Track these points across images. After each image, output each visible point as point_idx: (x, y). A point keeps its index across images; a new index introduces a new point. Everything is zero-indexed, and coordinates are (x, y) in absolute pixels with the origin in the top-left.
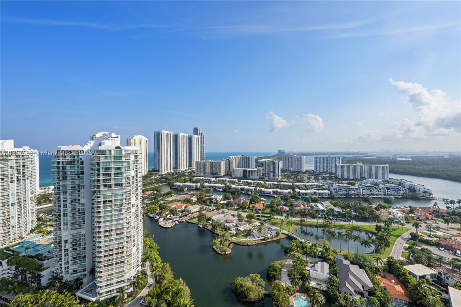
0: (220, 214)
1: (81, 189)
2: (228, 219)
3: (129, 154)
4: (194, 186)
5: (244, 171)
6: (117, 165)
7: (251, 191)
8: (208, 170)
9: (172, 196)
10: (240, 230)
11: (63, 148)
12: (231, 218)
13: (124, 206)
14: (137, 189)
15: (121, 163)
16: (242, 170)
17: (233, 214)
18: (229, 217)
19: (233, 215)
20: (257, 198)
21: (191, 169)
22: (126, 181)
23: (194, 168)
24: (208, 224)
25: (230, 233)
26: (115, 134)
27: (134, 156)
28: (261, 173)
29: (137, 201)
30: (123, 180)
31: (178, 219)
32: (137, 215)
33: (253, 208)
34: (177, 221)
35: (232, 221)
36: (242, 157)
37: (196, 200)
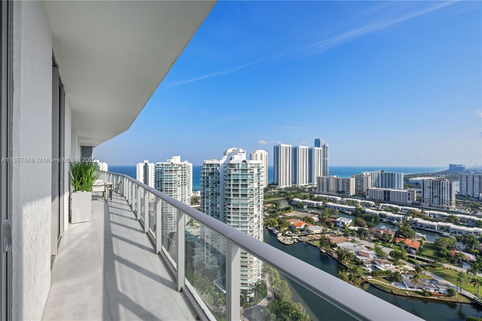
0: (348, 241)
1: (218, 195)
2: (360, 250)
3: (253, 167)
4: (315, 204)
5: (385, 192)
6: (244, 178)
7: (398, 220)
8: (332, 187)
9: (290, 212)
10: (379, 269)
11: (207, 162)
12: (366, 251)
13: (248, 216)
14: (259, 201)
15: (246, 175)
16: (382, 191)
17: (368, 246)
18: (363, 249)
19: (368, 248)
20: (408, 231)
21: (311, 185)
22: (250, 192)
23: (315, 184)
24: (332, 251)
25: (364, 270)
26: (242, 149)
27: (257, 170)
28: (415, 197)
29: (259, 212)
30: (248, 191)
31: (297, 238)
32: (259, 225)
33: (401, 244)
34: (295, 239)
35: (367, 255)
36: (382, 174)
37: (318, 220)
